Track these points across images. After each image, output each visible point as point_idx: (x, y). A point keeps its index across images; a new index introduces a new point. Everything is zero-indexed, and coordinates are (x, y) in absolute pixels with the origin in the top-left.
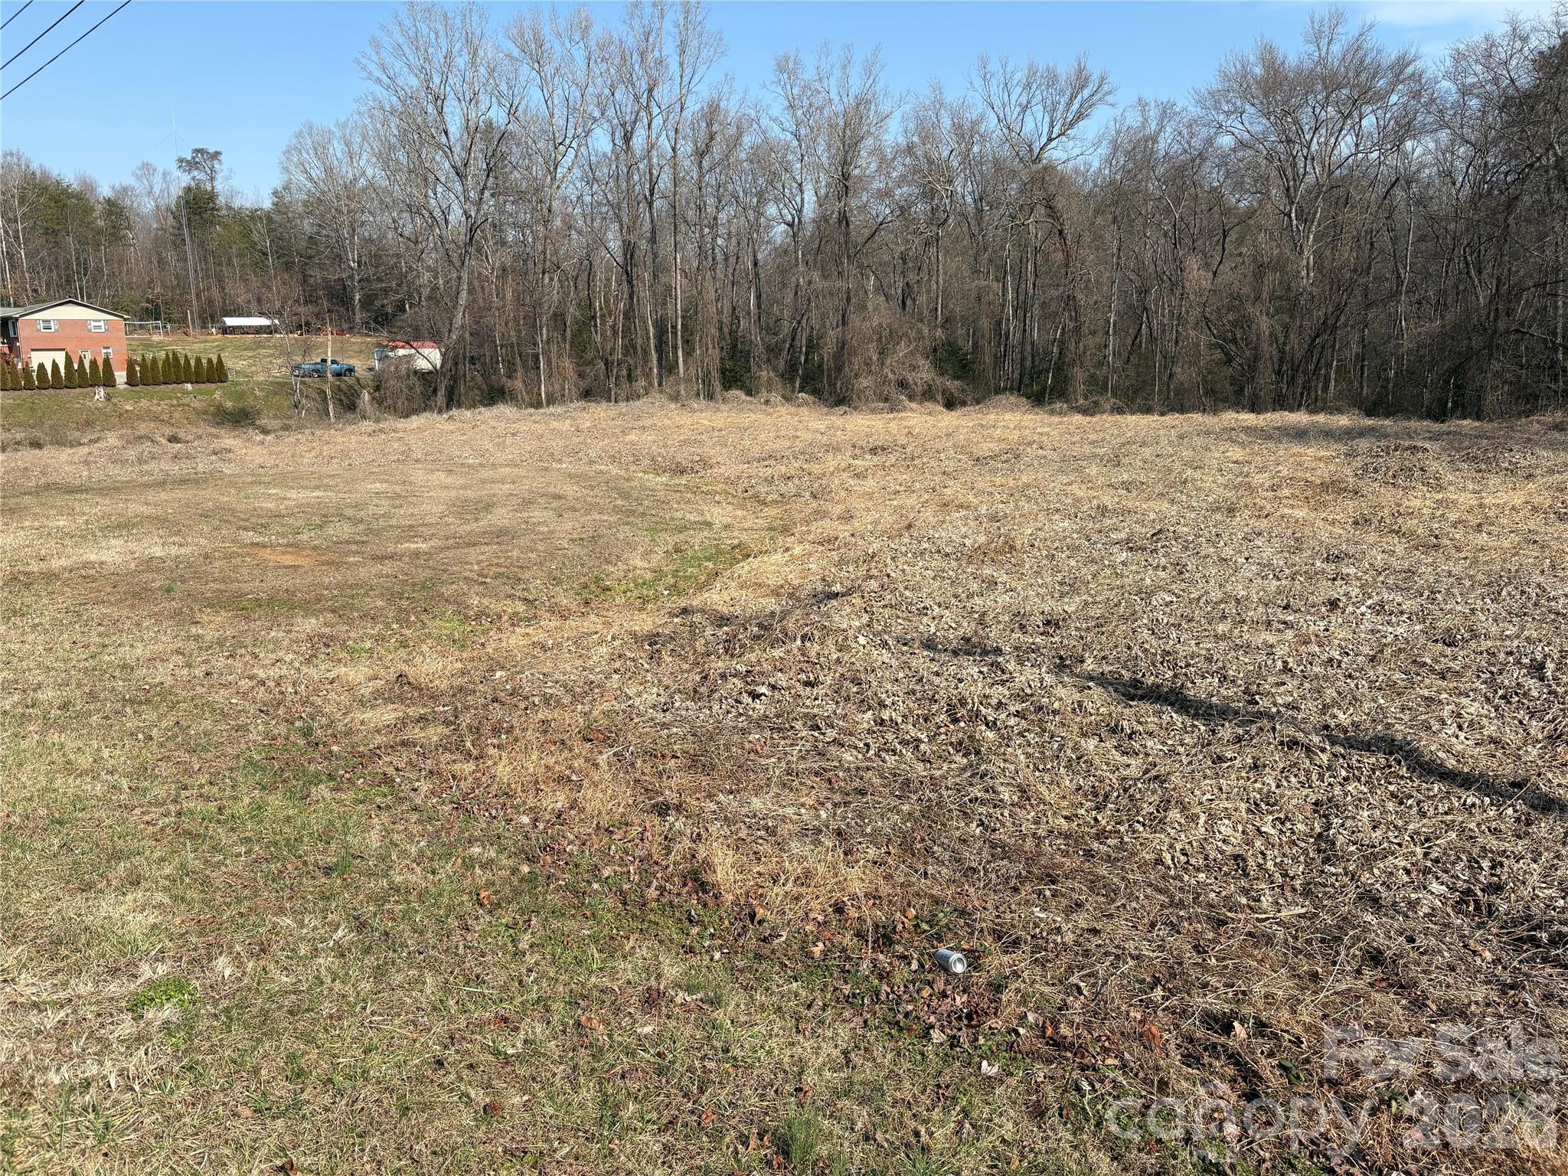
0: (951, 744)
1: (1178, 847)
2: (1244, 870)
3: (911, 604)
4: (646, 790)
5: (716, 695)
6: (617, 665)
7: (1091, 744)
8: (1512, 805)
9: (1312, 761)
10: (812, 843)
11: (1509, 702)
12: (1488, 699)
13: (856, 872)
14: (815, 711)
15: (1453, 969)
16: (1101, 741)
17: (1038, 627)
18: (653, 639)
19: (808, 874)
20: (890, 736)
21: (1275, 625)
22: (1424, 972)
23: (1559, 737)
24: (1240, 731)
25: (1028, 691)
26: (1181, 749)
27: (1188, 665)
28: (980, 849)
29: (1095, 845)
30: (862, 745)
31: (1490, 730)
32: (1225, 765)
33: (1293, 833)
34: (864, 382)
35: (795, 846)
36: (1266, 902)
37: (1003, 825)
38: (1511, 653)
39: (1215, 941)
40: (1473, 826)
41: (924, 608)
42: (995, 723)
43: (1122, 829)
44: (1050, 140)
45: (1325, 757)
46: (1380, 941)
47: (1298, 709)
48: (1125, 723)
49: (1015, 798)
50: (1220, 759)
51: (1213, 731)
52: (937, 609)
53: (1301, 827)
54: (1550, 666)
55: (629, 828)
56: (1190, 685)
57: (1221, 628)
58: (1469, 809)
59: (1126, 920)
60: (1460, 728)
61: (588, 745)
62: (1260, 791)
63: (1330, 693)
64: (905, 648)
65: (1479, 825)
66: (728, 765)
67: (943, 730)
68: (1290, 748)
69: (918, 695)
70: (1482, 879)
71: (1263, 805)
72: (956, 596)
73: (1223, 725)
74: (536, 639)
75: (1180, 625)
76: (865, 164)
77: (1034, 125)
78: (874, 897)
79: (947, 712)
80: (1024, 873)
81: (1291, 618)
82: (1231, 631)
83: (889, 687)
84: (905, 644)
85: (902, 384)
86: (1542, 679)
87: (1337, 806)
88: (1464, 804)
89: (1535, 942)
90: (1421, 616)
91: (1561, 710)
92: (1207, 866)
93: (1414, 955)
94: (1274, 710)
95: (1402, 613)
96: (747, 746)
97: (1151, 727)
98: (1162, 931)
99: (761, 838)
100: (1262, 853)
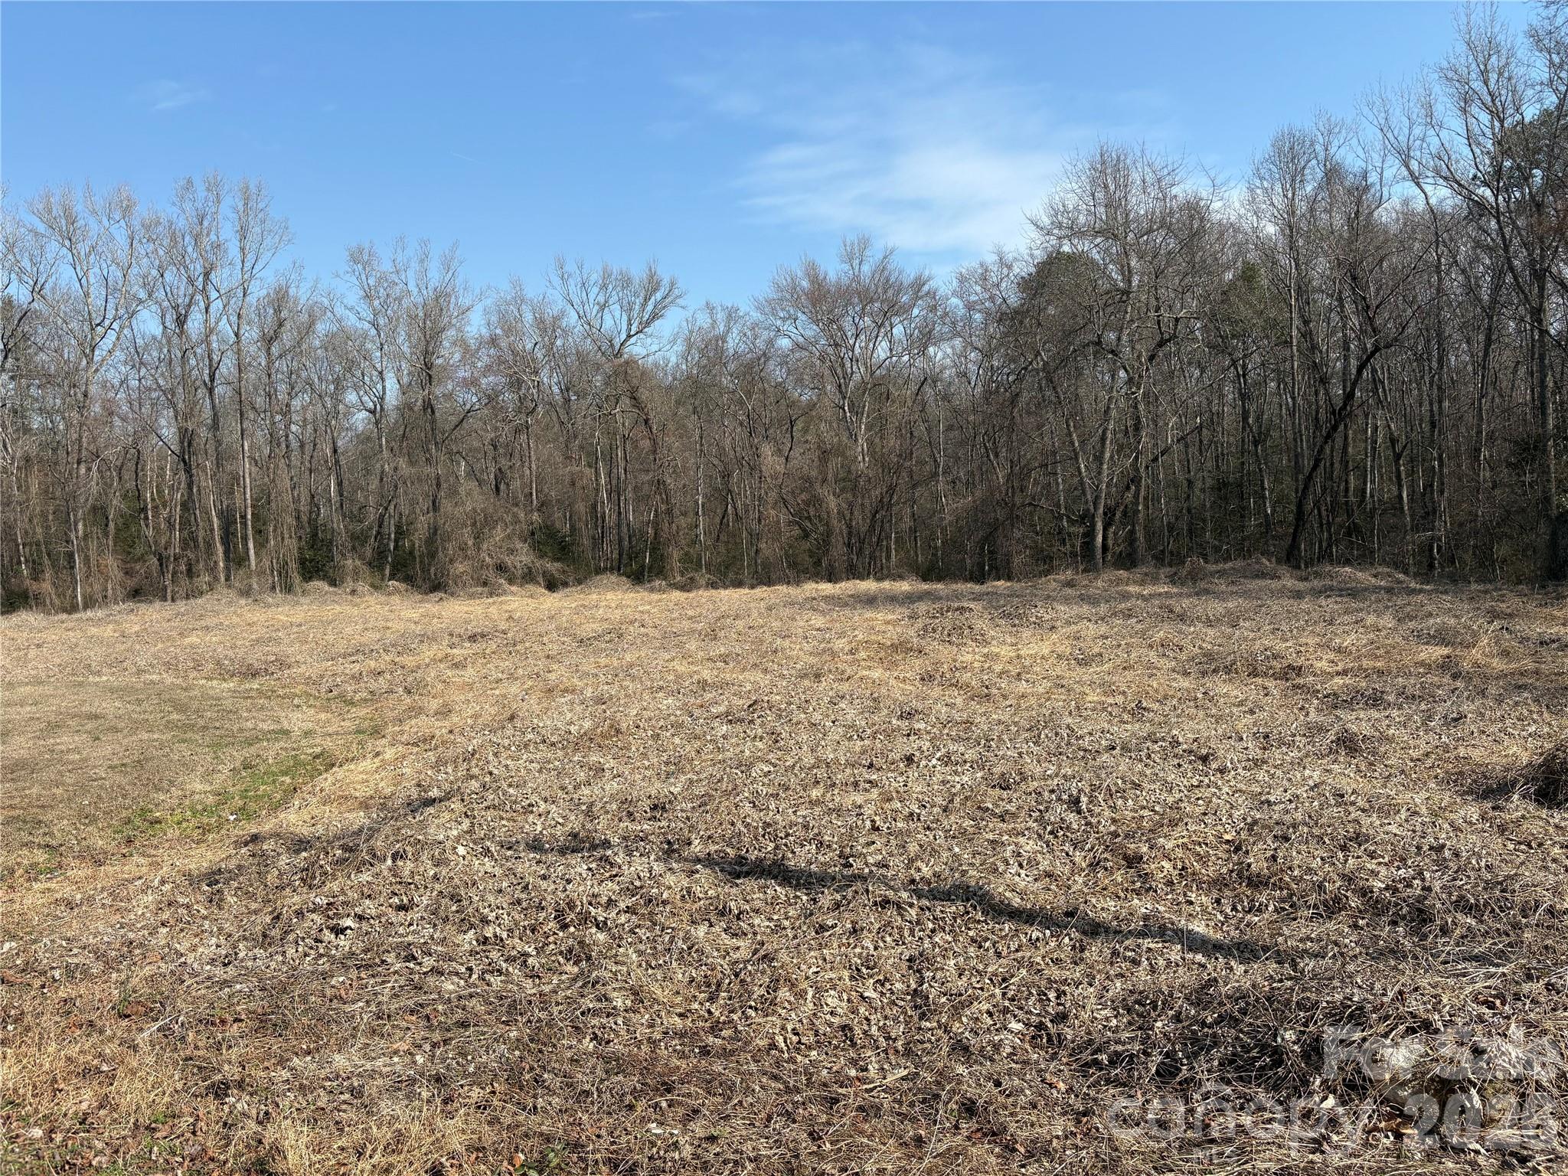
0: (561, 953)
1: (789, 1027)
2: (851, 1041)
3: (515, 802)
4: (200, 1068)
5: (291, 937)
6: (166, 915)
7: (701, 931)
8: (1068, 934)
9: (902, 916)
10: (407, 1097)
11: (1056, 837)
12: (1040, 836)
13: (458, 1121)
14: (410, 938)
15: (1035, 1107)
16: (711, 926)
17: (646, 812)
18: (213, 877)
19: (400, 1137)
20: (494, 955)
21: (862, 785)
22: (1012, 1114)
23: (1097, 864)
24: (839, 897)
25: (638, 883)
26: (786, 923)
27: (787, 835)
28: (594, 1067)
29: (711, 1040)
30: (463, 970)
31: (1045, 864)
32: (827, 934)
33: (892, 993)
34: (460, 567)
35: (385, 1107)
36: (873, 1068)
37: (618, 1036)
38: (1052, 791)
39: (829, 1123)
40: (1039, 959)
41: (529, 805)
42: (605, 923)
43: (735, 1017)
44: (629, 336)
45: (913, 912)
46: (972, 1092)
47: (886, 866)
48: (732, 904)
49: (629, 1003)
50: (822, 928)
51: (814, 900)
52: (543, 806)
53: (899, 986)
54: (1084, 799)
55: (176, 1121)
56: (790, 856)
57: (815, 793)
58: (1034, 943)
59: (744, 1118)
60: (1021, 866)
61: (125, 1023)
62: (860, 956)
63: (913, 848)
64: (509, 853)
65: (1043, 957)
66: (305, 1020)
67: (551, 939)
68: (883, 908)
69: (524, 905)
70: (1050, 1010)
71: (864, 970)
72: (563, 788)
73: (823, 893)
74: (58, 896)
75: (778, 794)
76: (448, 353)
77: (614, 322)
78: (478, 1150)
79: (555, 918)
80: (639, 1086)
81: (874, 777)
82: (823, 795)
83: (491, 898)
84: (509, 848)
85: (501, 568)
86: (1079, 812)
87: (927, 959)
88: (1030, 940)
89: (1096, 1063)
90: (980, 764)
91: (1097, 839)
92: (818, 1042)
93: (1001, 1099)
94: (867, 870)
95: (965, 762)
96: (328, 992)
97: (758, 904)
98: (778, 1123)
99: (345, 1102)
100: (867, 1019)
